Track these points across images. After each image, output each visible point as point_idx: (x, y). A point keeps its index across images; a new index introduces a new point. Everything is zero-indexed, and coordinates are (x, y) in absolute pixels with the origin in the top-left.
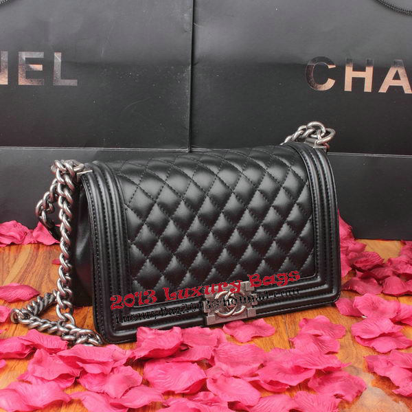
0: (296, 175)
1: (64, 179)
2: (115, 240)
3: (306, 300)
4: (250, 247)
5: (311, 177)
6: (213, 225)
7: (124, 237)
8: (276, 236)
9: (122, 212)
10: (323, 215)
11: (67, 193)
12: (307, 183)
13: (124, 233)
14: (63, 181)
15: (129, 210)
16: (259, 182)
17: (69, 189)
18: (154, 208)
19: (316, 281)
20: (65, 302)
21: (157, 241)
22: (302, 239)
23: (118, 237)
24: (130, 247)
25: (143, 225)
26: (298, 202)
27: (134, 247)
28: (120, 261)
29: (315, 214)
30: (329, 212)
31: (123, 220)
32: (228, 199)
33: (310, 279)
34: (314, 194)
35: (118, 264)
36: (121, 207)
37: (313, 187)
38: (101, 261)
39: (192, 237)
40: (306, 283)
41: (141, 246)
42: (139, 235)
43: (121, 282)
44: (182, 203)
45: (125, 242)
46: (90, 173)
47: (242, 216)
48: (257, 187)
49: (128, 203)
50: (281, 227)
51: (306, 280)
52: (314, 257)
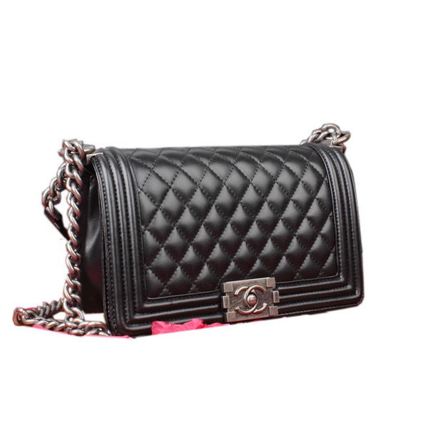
0: (314, 170)
1: (73, 159)
2: (128, 224)
3: (329, 301)
4: (270, 241)
5: (329, 172)
6: (231, 216)
7: (138, 222)
8: (296, 232)
9: (135, 194)
10: (343, 213)
11: (75, 173)
12: (326, 179)
13: (137, 217)
14: (72, 160)
15: (142, 193)
16: (278, 175)
17: (78, 170)
18: (168, 193)
19: (338, 281)
20: (73, 295)
21: (173, 229)
22: (323, 236)
23: (131, 220)
24: (143, 233)
25: (157, 210)
26: (317, 197)
27: (147, 233)
28: (133, 247)
29: (336, 211)
30: (349, 209)
31: (136, 204)
32: (246, 190)
33: (333, 279)
34: (333, 190)
35: (130, 250)
36: (134, 190)
37: (332, 183)
38: (113, 246)
39: (209, 227)
40: (329, 282)
41: (155, 233)
42: (153, 221)
43: (135, 270)
44: (198, 190)
45: (138, 227)
46: (100, 155)
47: (261, 209)
48: (275, 179)
49: (141, 187)
50: (302, 222)
51: (329, 279)
52: (335, 255)
